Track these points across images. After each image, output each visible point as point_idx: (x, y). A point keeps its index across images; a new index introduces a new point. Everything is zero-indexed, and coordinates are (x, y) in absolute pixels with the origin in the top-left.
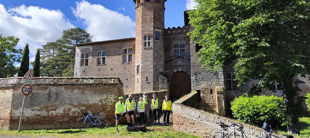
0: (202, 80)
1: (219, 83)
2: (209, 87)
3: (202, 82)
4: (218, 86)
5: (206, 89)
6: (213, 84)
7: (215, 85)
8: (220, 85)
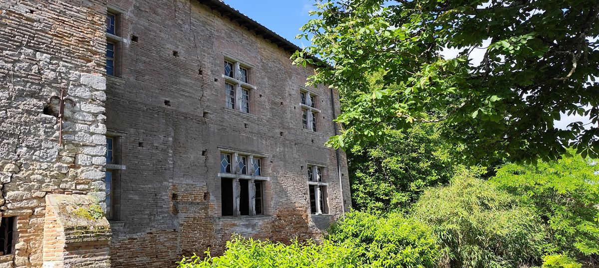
1: (72, 172)
4: (63, 191)
6: (27, 180)
7: (41, 182)
8: (77, 184)
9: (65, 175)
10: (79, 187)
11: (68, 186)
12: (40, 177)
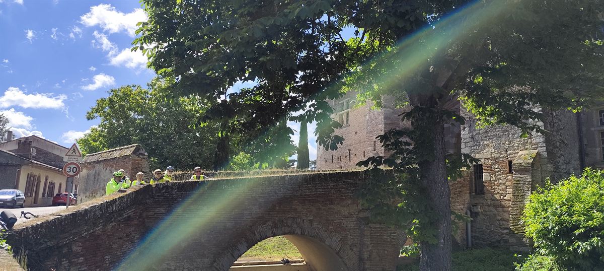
0: (486, 137)
1: (529, 140)
2: (503, 155)
3: (486, 143)
4: (526, 149)
5: (496, 160)
6: (513, 146)
7: (518, 146)
8: (532, 145)
9: (527, 142)
10: (533, 147)
11: (528, 147)
12: (517, 145)
